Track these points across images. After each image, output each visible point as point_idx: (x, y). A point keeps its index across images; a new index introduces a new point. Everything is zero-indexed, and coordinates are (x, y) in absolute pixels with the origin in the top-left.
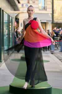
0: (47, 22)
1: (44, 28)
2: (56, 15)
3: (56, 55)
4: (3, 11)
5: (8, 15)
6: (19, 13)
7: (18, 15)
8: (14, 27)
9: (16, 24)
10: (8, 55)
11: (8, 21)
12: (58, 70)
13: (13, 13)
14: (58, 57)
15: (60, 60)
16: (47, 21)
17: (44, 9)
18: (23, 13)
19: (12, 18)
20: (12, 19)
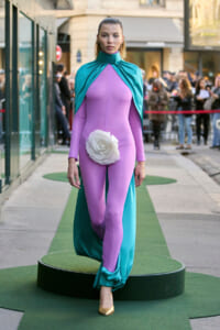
0: (169, 46)
1: (158, 66)
2: (196, 23)
3: (200, 161)
4: (15, 8)
5: (33, 23)
6: (71, 18)
7: (66, 23)
8: (53, 63)
9: (59, 53)
10: (33, 158)
11: (33, 43)
12: (206, 212)
13: (51, 17)
14: (207, 167)
15: (212, 176)
16: (166, 43)
17: (155, 4)
18: (84, 15)
19: (46, 32)
20: (46, 38)
